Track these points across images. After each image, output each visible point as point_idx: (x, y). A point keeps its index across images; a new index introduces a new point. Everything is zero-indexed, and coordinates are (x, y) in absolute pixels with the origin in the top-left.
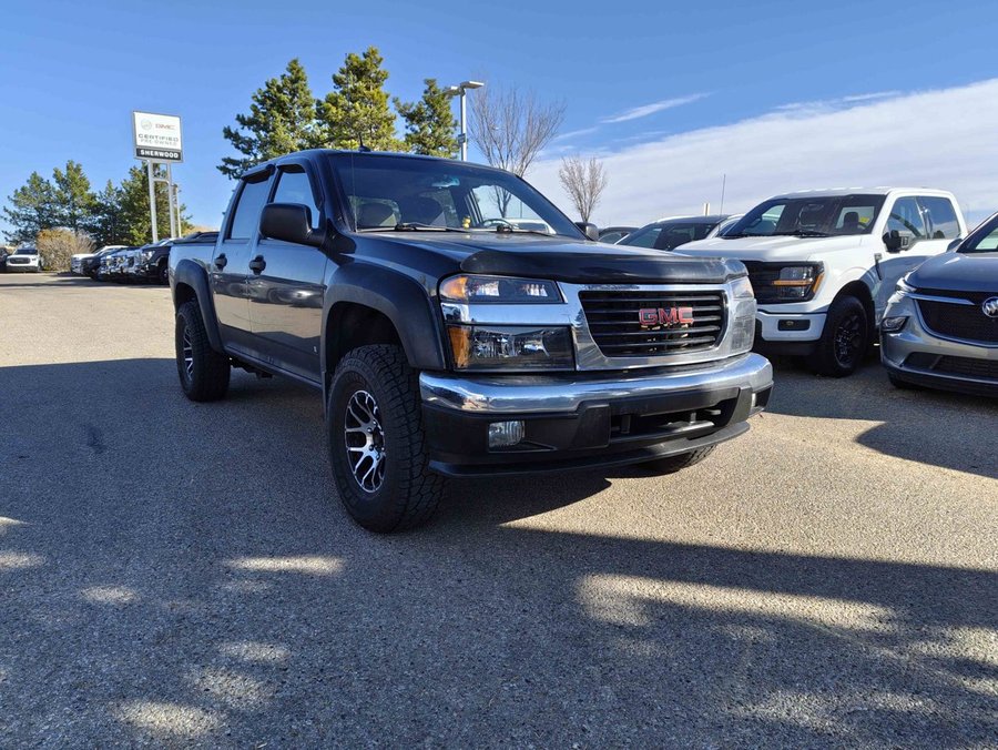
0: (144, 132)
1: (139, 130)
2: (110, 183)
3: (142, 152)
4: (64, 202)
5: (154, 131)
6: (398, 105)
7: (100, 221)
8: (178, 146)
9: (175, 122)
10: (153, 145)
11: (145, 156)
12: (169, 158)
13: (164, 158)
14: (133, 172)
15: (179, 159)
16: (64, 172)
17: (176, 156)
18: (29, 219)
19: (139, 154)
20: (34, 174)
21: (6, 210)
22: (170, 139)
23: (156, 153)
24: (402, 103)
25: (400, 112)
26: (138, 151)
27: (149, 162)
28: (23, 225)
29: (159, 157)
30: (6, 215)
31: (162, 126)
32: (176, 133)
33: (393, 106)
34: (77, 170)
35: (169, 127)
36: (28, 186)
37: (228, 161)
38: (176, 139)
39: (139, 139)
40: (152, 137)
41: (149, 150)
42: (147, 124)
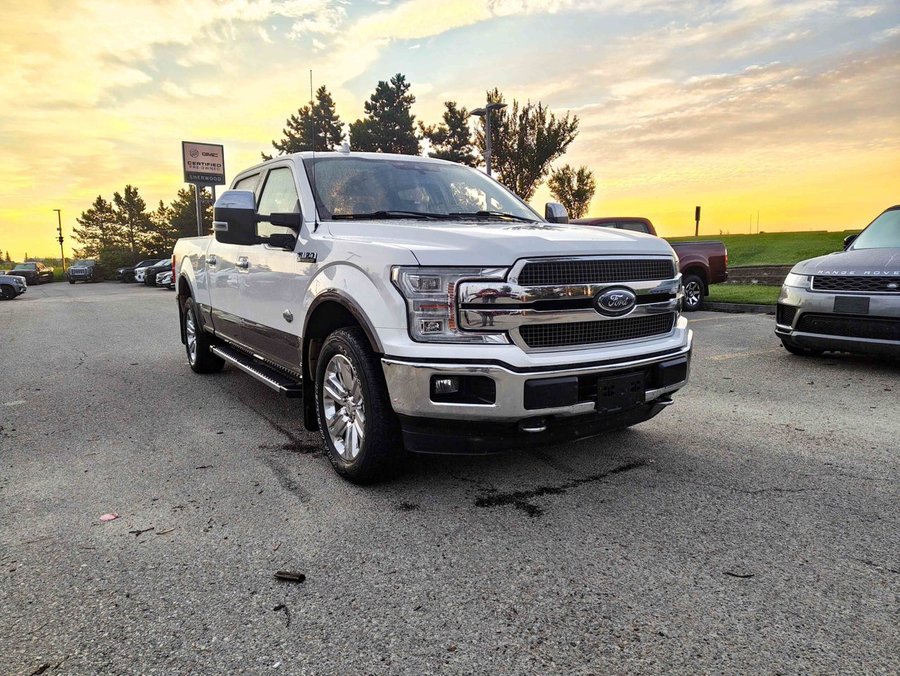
0: (193, 160)
1: (188, 158)
2: (162, 204)
3: (191, 177)
4: (124, 222)
5: (201, 159)
6: (423, 128)
7: (153, 238)
8: (220, 172)
9: (218, 149)
10: (200, 170)
12: (214, 181)
13: (209, 181)
14: (182, 194)
16: (123, 195)
17: (219, 179)
18: (94, 236)
19: (188, 179)
20: (99, 198)
21: (75, 230)
22: (214, 165)
23: (203, 177)
24: (426, 126)
25: (425, 134)
26: (188, 175)
28: (88, 242)
29: (205, 181)
30: (75, 234)
31: (207, 154)
32: (219, 159)
33: (419, 129)
34: (135, 193)
35: (213, 155)
36: (93, 208)
38: (218, 165)
39: (187, 165)
40: (199, 164)
41: (197, 175)
42: (195, 153)
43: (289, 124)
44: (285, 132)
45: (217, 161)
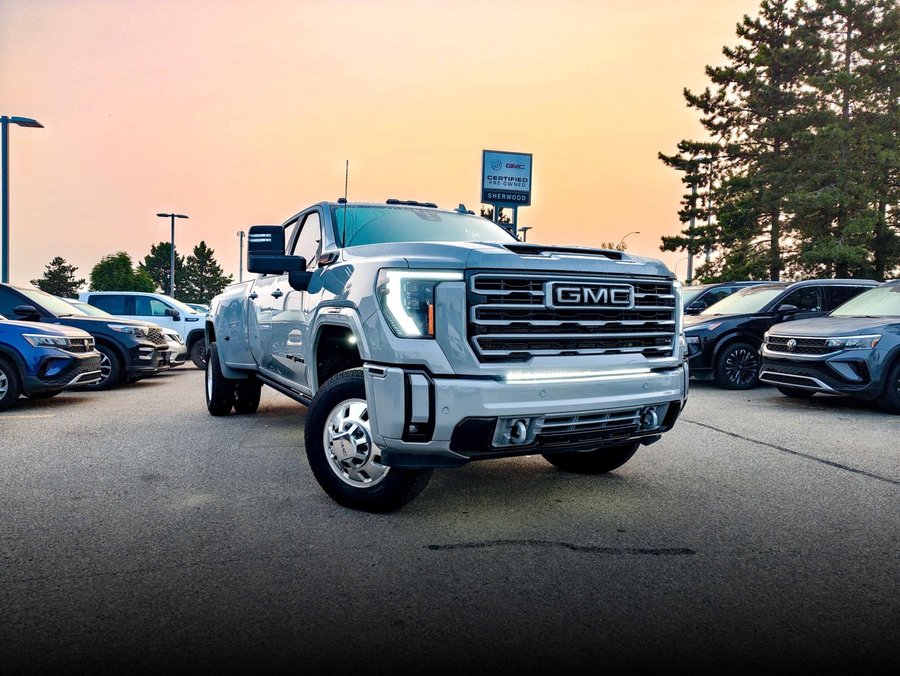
0: (493, 173)
1: (489, 171)
3: (490, 195)
5: (504, 172)
8: (526, 189)
10: (502, 187)
11: (492, 199)
12: (516, 201)
13: (511, 201)
15: (527, 202)
17: (524, 198)
19: (485, 199)
22: (519, 180)
23: (504, 196)
26: (486, 194)
29: (506, 201)
31: (512, 166)
32: (526, 173)
35: (518, 167)
37: (685, 146)
38: (525, 180)
39: (487, 180)
40: (501, 178)
41: (497, 193)
42: (497, 165)
43: (741, 32)
44: (727, 52)
45: (522, 174)
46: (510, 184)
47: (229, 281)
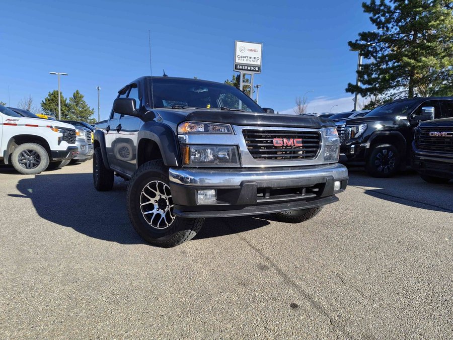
0: (241, 54)
1: (238, 53)
3: (238, 67)
5: (246, 54)
8: (259, 63)
9: (258, 47)
10: (245, 62)
11: (240, 69)
12: (253, 70)
13: (250, 70)
15: (258, 71)
17: (257, 69)
19: (236, 68)
22: (255, 58)
23: (246, 67)
26: (236, 66)
27: (242, 72)
29: (248, 70)
31: (251, 50)
32: (259, 55)
35: (255, 51)
38: (258, 59)
39: (237, 58)
40: (244, 57)
41: (243, 66)
42: (243, 50)
46: (250, 61)
47: (92, 113)
